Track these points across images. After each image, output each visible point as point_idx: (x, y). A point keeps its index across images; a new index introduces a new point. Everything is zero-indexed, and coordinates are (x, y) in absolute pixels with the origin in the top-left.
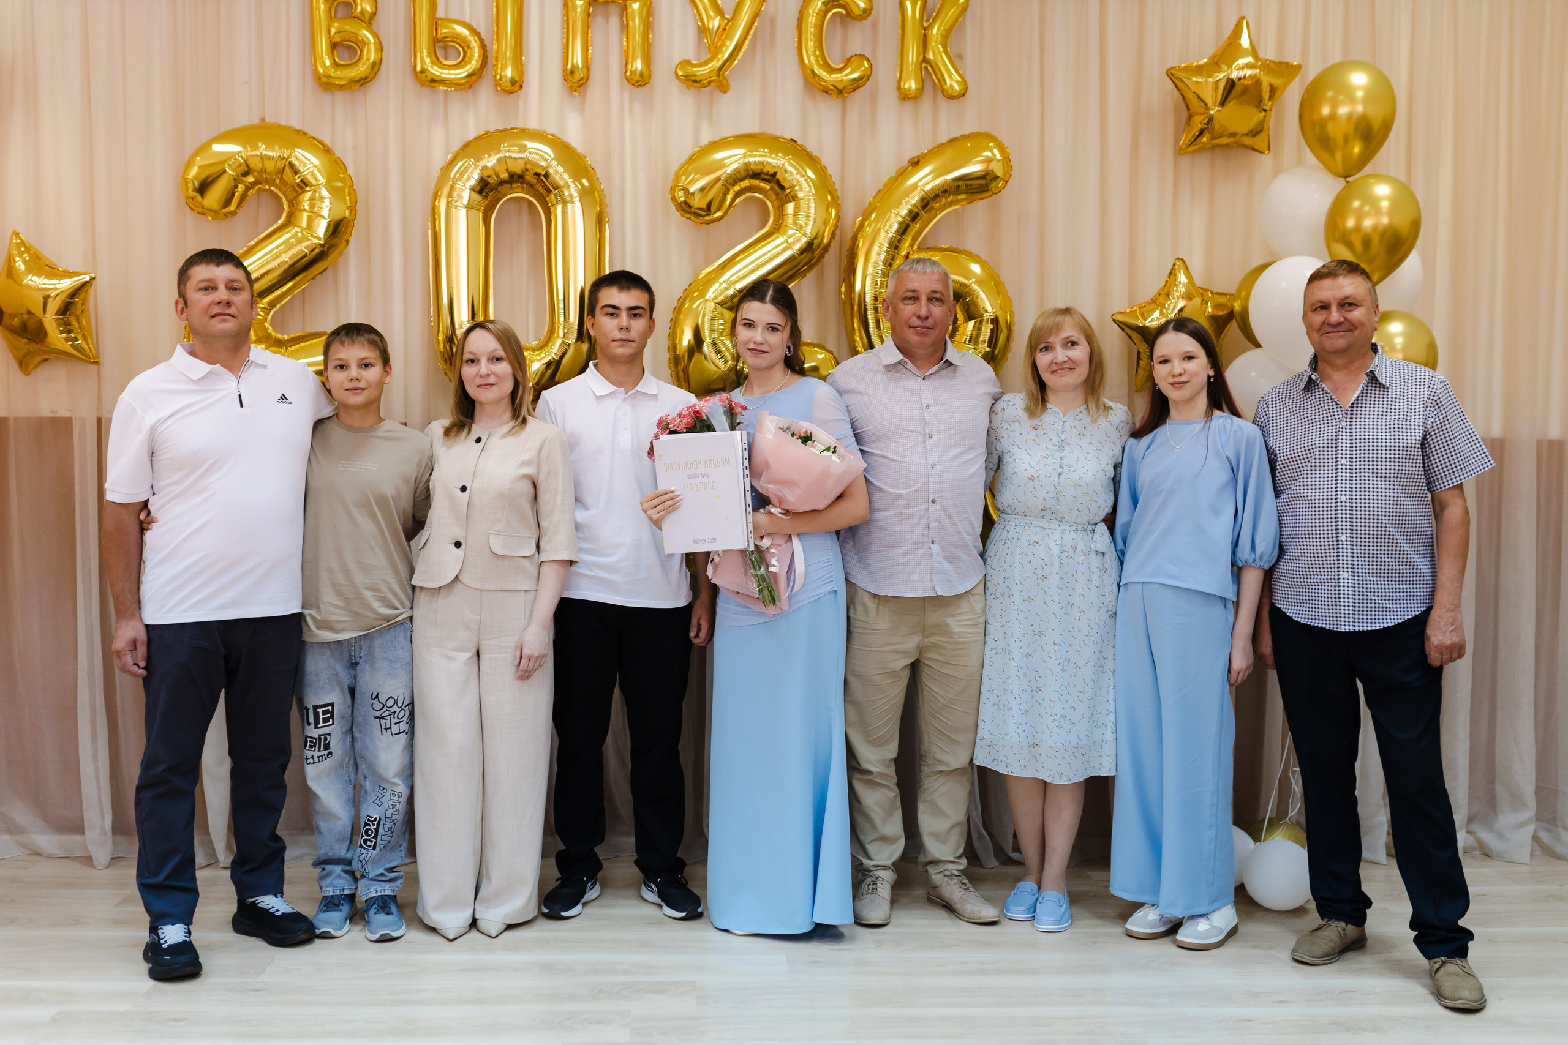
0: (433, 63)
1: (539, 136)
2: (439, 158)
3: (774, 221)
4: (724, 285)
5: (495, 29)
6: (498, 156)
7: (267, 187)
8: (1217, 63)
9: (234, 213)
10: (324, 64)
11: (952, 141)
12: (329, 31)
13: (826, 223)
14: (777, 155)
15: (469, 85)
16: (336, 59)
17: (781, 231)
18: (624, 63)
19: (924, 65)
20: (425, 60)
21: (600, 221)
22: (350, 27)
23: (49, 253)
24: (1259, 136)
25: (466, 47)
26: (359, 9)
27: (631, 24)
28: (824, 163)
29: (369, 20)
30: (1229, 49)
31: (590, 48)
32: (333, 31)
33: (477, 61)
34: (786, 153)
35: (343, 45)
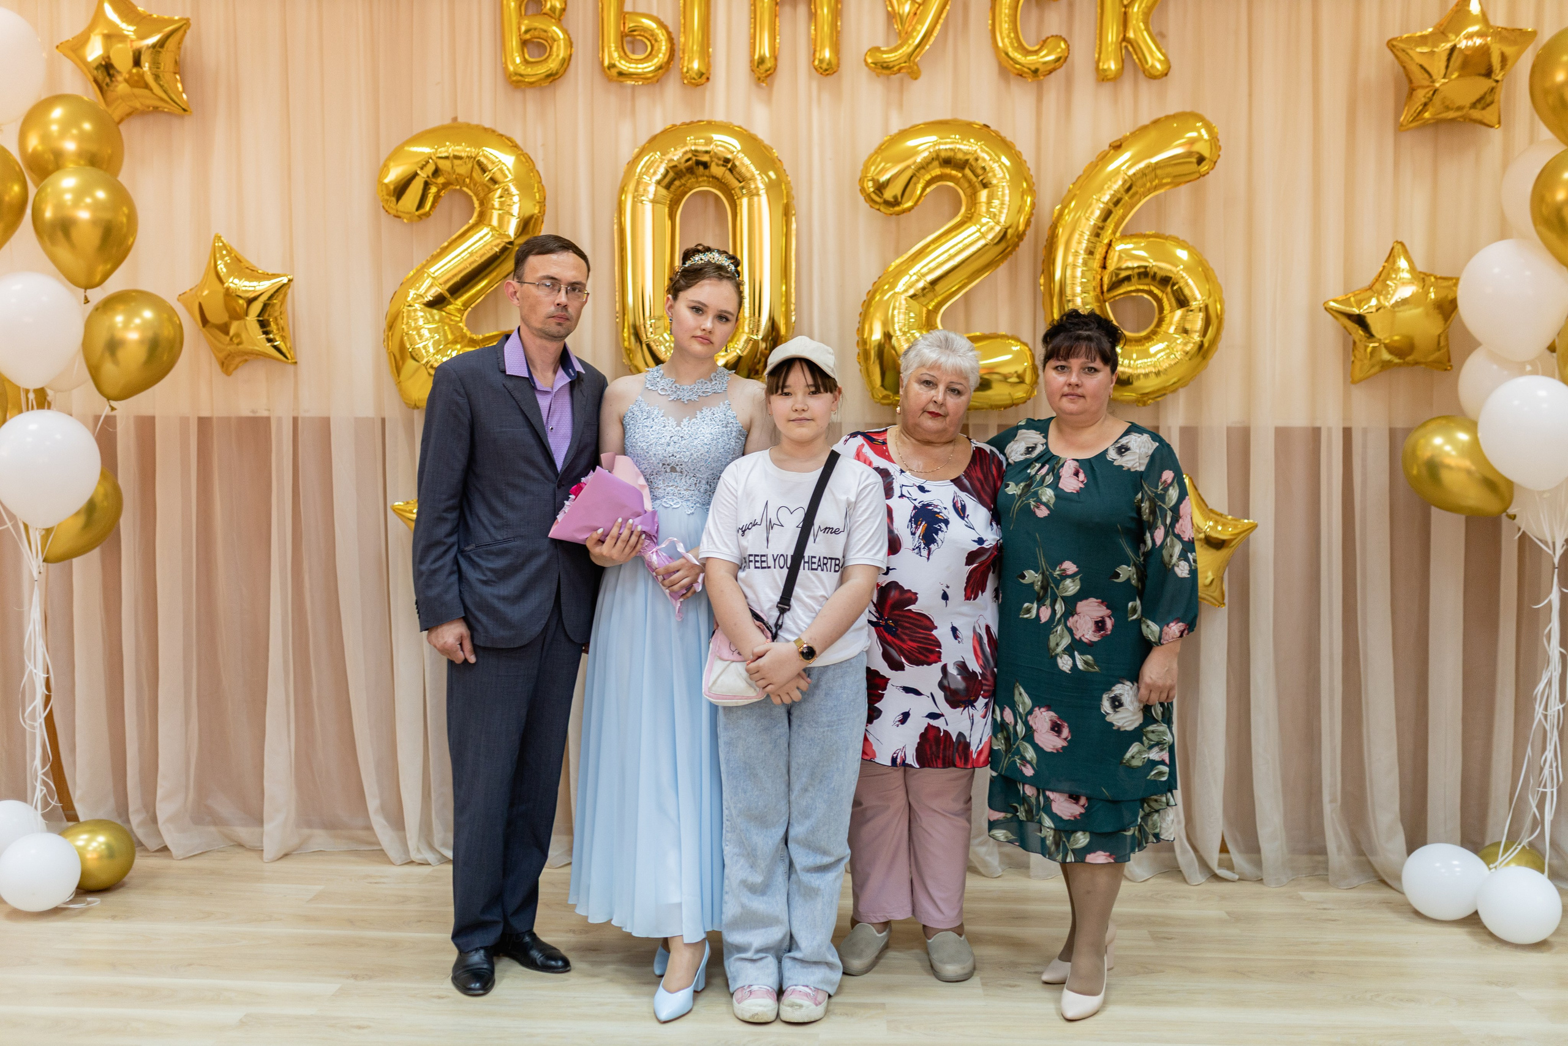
0: (621, 57)
1: (726, 128)
2: (627, 152)
3: (966, 210)
4: (914, 278)
5: (682, 21)
6: (684, 150)
7: (458, 187)
8: (1443, 33)
9: (427, 214)
10: (514, 62)
11: (1156, 122)
12: (519, 29)
13: (1020, 211)
14: (969, 141)
15: (656, 79)
16: (527, 56)
17: (974, 220)
18: (812, 52)
19: (1124, 44)
20: (612, 54)
21: (787, 212)
22: (539, 23)
23: (251, 257)
24: (1489, 109)
25: (653, 39)
26: (548, 6)
27: (819, 11)
28: (1018, 148)
29: (559, 16)
30: (1458, 16)
31: (778, 37)
32: (523, 29)
33: (664, 55)
34: (978, 139)
35: (533, 42)
